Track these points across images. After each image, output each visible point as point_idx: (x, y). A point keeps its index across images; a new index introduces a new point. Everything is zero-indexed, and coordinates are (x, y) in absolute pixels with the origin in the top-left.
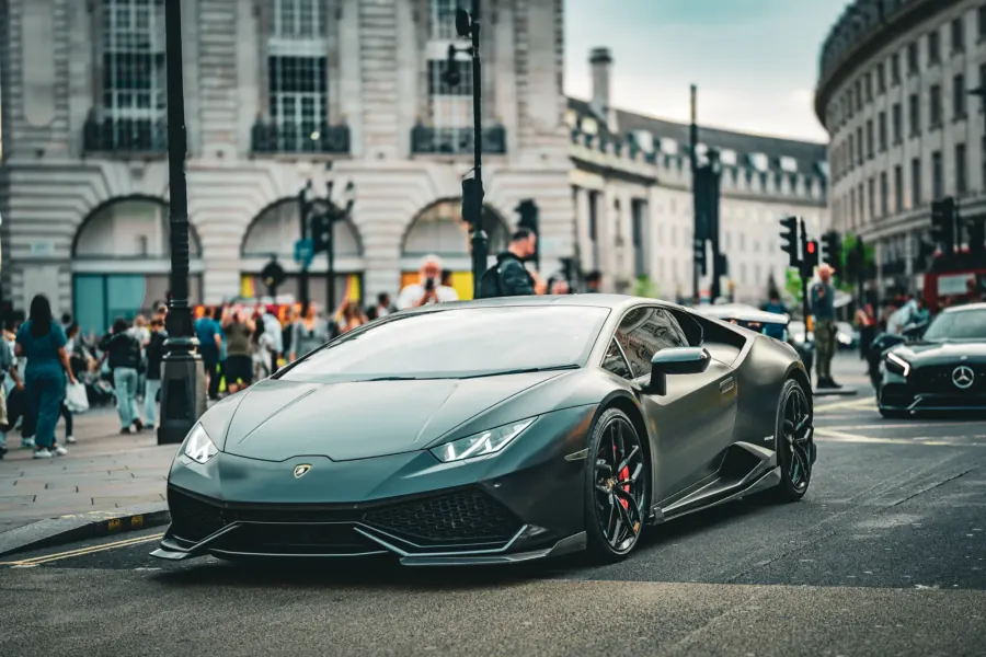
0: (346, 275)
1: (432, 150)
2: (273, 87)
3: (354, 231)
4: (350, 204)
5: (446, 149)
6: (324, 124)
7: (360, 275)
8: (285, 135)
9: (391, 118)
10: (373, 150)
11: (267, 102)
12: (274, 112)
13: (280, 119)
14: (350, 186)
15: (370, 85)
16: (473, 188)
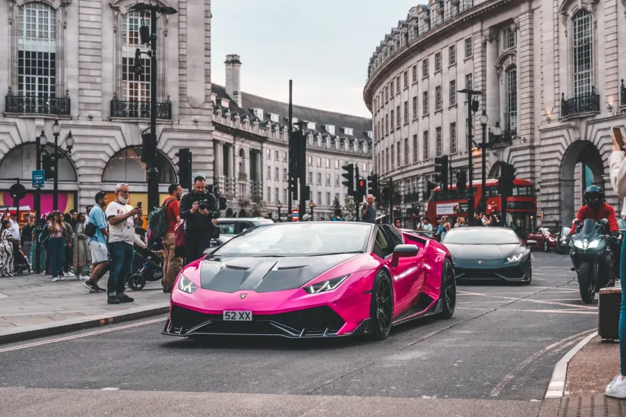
0: (66, 192)
1: (124, 115)
2: (21, 71)
3: (72, 165)
4: (70, 147)
5: (133, 114)
6: (53, 96)
7: (75, 193)
8: (28, 101)
9: (98, 93)
10: (86, 114)
11: (16, 80)
12: (21, 87)
13: (25, 91)
14: (70, 136)
15: (84, 72)
16: (150, 140)
